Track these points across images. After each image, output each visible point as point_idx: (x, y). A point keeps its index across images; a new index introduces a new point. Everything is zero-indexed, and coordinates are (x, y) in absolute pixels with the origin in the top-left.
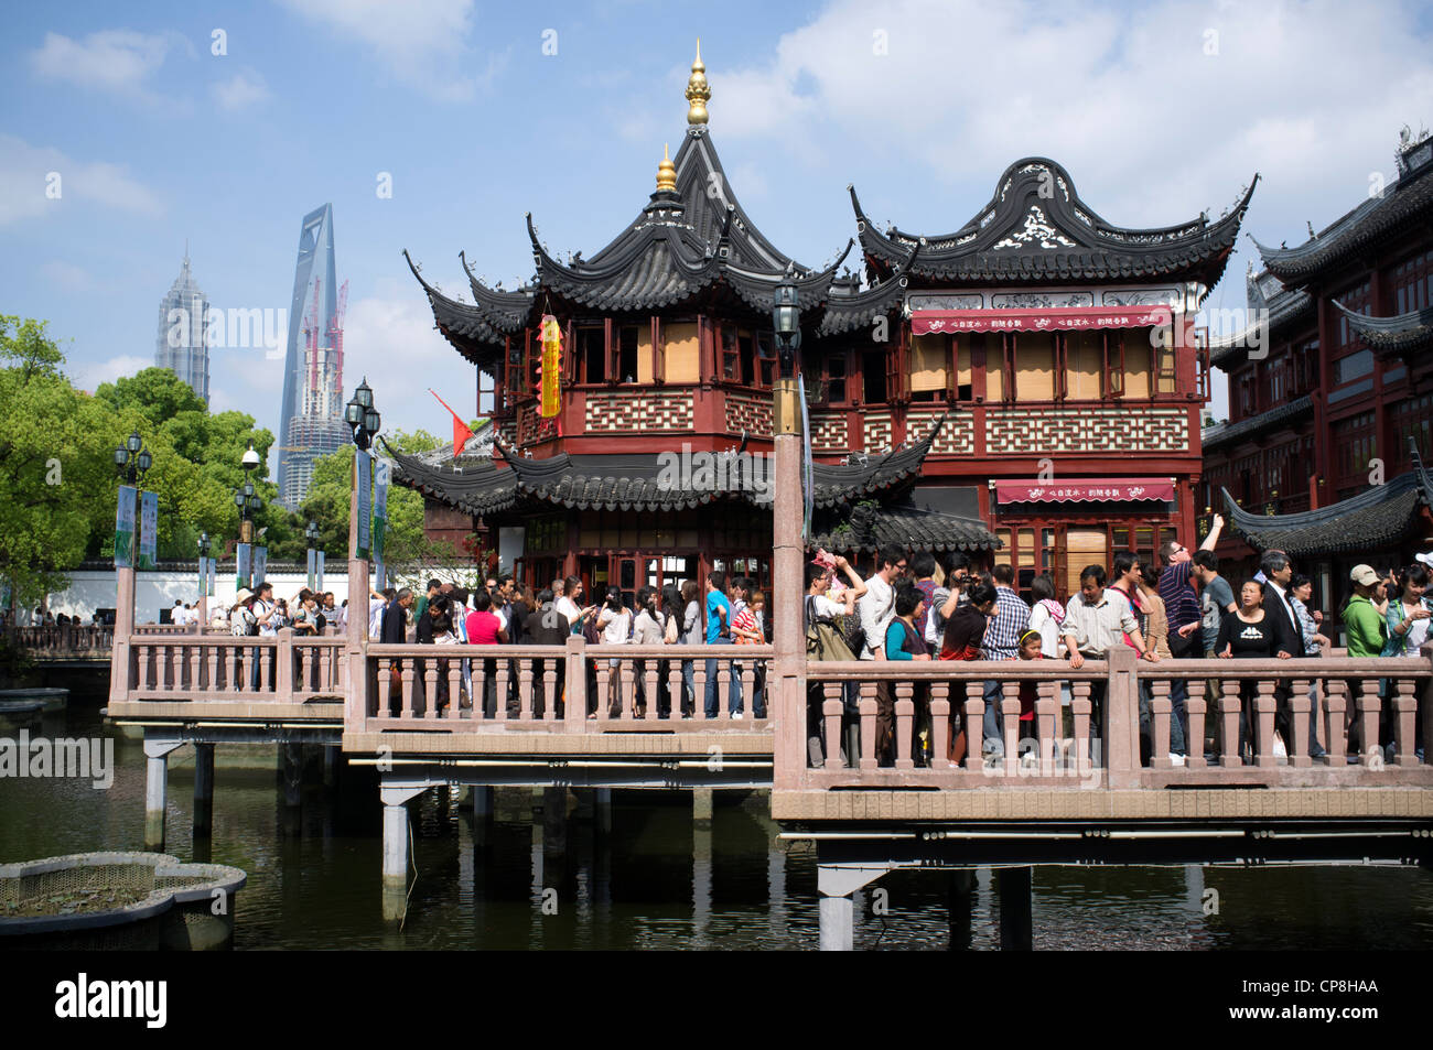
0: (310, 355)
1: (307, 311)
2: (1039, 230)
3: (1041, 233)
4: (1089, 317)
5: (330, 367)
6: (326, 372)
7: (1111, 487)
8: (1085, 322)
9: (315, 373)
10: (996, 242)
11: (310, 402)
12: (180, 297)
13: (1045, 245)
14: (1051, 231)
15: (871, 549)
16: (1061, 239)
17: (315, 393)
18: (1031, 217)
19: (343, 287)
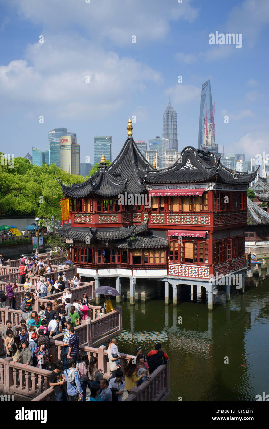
0: (205, 126)
1: (204, 113)
2: (189, 165)
3: (190, 166)
4: (185, 192)
5: (211, 129)
6: (210, 130)
7: (192, 233)
8: (184, 194)
9: (207, 131)
10: (180, 168)
11: (206, 140)
12: (168, 112)
13: (191, 169)
14: (192, 165)
15: (131, 248)
16: (194, 167)
17: (207, 137)
18: (188, 162)
19: (214, 105)
